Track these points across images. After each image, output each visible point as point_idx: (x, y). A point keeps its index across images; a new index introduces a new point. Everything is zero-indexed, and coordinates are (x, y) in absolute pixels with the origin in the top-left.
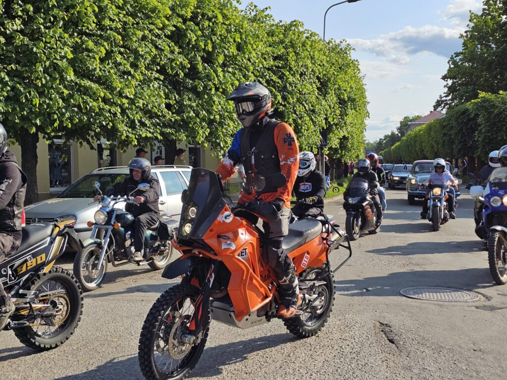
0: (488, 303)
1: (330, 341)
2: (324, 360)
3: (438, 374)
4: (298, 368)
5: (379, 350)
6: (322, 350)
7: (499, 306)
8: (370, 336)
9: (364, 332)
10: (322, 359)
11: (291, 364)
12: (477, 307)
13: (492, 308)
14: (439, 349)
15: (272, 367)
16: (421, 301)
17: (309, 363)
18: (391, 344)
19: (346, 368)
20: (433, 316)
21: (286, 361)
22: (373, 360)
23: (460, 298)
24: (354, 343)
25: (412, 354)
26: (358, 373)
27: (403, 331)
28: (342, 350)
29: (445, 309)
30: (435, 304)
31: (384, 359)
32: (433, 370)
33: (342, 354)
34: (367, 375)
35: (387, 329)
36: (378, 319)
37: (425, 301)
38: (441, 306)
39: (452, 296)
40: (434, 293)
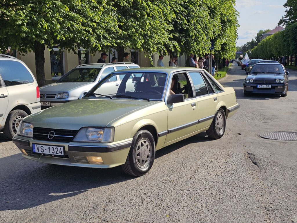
1: (218, 163)
2: (215, 175)
3: (284, 182)
4: (201, 179)
5: (248, 169)
6: (214, 168)
8: (242, 161)
9: (238, 158)
10: (214, 174)
11: (197, 177)
14: (283, 168)
15: (186, 179)
16: (272, 140)
17: (207, 176)
18: (254, 165)
19: (229, 179)
20: (280, 149)
21: (193, 175)
22: (244, 175)
23: (295, 138)
24: (233, 165)
25: (268, 171)
26: (236, 181)
27: (262, 158)
28: (226, 169)
29: (287, 145)
30: (280, 142)
31: (251, 174)
32: (281, 180)
33: (226, 171)
34: (241, 183)
35: (252, 157)
36: (247, 151)
37: (274, 140)
38: (284, 143)
39: (290, 137)
40: (280, 136)
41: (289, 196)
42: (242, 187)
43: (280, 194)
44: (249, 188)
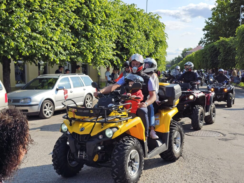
0: (224, 137)
3: (202, 169)
7: (229, 139)
12: (219, 139)
13: (226, 140)
14: (202, 158)
16: (194, 137)
20: (200, 144)
23: (211, 135)
25: (190, 161)
27: (186, 151)
29: (205, 140)
30: (200, 138)
31: (177, 163)
32: (200, 168)
34: (170, 170)
37: (196, 137)
38: (203, 139)
39: (208, 134)
40: (200, 133)
41: (206, 180)
42: (171, 174)
43: (199, 179)
44: (176, 174)
